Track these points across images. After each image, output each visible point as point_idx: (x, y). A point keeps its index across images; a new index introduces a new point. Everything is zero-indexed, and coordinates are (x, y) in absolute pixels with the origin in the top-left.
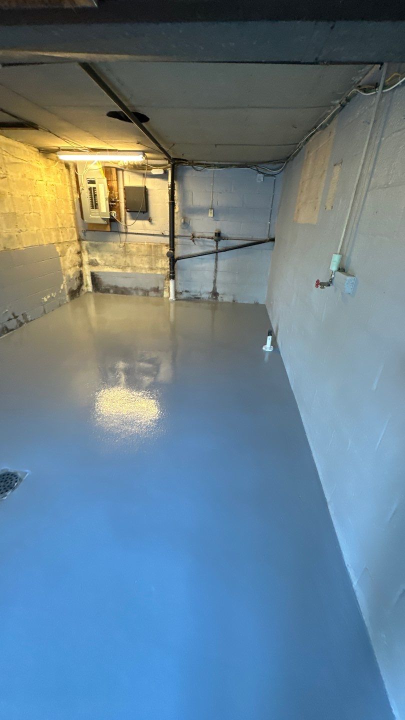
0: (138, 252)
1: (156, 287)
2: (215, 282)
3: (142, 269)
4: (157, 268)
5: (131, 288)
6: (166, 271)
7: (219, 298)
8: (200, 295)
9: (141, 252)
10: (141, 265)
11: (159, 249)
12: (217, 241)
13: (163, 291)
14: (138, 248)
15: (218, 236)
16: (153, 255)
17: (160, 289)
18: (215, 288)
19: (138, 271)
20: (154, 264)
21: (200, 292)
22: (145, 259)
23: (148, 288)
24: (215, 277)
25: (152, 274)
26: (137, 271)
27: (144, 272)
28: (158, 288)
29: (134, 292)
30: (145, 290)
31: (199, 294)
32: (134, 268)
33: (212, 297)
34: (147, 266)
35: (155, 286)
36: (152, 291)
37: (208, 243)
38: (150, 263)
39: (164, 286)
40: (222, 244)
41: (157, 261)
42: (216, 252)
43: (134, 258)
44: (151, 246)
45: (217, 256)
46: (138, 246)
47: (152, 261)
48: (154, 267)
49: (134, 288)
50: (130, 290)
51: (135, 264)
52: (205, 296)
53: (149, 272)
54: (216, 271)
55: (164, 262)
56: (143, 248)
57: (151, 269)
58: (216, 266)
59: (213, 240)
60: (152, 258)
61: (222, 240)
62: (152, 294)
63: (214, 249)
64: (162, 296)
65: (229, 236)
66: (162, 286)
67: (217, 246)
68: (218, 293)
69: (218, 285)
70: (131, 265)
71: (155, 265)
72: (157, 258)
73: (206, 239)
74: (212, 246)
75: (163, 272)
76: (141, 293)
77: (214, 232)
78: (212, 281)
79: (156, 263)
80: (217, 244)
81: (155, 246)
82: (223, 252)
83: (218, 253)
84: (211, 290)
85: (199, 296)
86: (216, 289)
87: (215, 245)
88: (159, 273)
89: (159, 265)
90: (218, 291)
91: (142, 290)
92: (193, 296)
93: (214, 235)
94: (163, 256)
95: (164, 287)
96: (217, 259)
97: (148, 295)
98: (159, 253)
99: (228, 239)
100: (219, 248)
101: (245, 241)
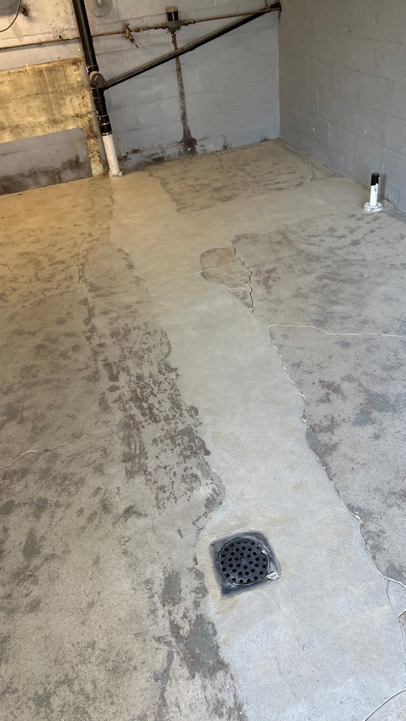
0: (16, 90)
1: (73, 157)
2: (184, 117)
3: (33, 127)
4: (66, 118)
5: (22, 175)
6: (86, 119)
7: (198, 148)
8: (162, 152)
9: (23, 89)
10: (31, 119)
11: (60, 75)
12: (173, 31)
13: (90, 164)
14: (13, 83)
15: (174, 20)
16: (50, 89)
17: (81, 160)
18: (187, 132)
19: (26, 135)
20: (56, 112)
21: (160, 146)
22: (35, 103)
23: (58, 165)
24: (183, 108)
25: (58, 133)
26: (24, 135)
27: (39, 132)
28: (77, 158)
29: (30, 181)
30: (53, 171)
31: (159, 151)
32: (15, 128)
33: (185, 150)
34: (43, 119)
35: (69, 156)
36: (65, 170)
37: (155, 40)
38: (48, 110)
39: (89, 151)
40: (185, 36)
41: (61, 102)
42: (175, 56)
43: (11, 106)
44: (41, 71)
45: (178, 62)
46: (12, 77)
47: (50, 105)
48: (57, 116)
49: (26, 172)
50: (20, 179)
51: (16, 120)
52: (172, 151)
53: (50, 131)
54: (182, 95)
55: (77, 102)
56: (25, 80)
57: (54, 122)
58: (181, 85)
59: (166, 30)
60: (49, 99)
61: (183, 27)
62: (68, 174)
63: (170, 49)
64: (90, 174)
65: (193, 16)
66: (85, 152)
67: (174, 42)
68: (195, 140)
69: (190, 124)
70: (6, 124)
71: (60, 113)
72: (60, 95)
73: (152, 32)
74: (165, 44)
75: (80, 123)
76: (43, 180)
77: (164, 11)
78: (179, 118)
79: (60, 106)
80: (174, 37)
81: (50, 70)
82: (190, 52)
83: (180, 57)
84: (180, 137)
85: (161, 155)
86: (189, 132)
87: (171, 40)
88: (71, 126)
89: (69, 111)
90: (193, 135)
91: (46, 172)
92: (149, 157)
93: (163, 19)
94: (73, 89)
95: (88, 155)
96: (179, 70)
97: (60, 179)
98: (64, 82)
99: (194, 22)
100: (179, 46)
101: (226, 19)
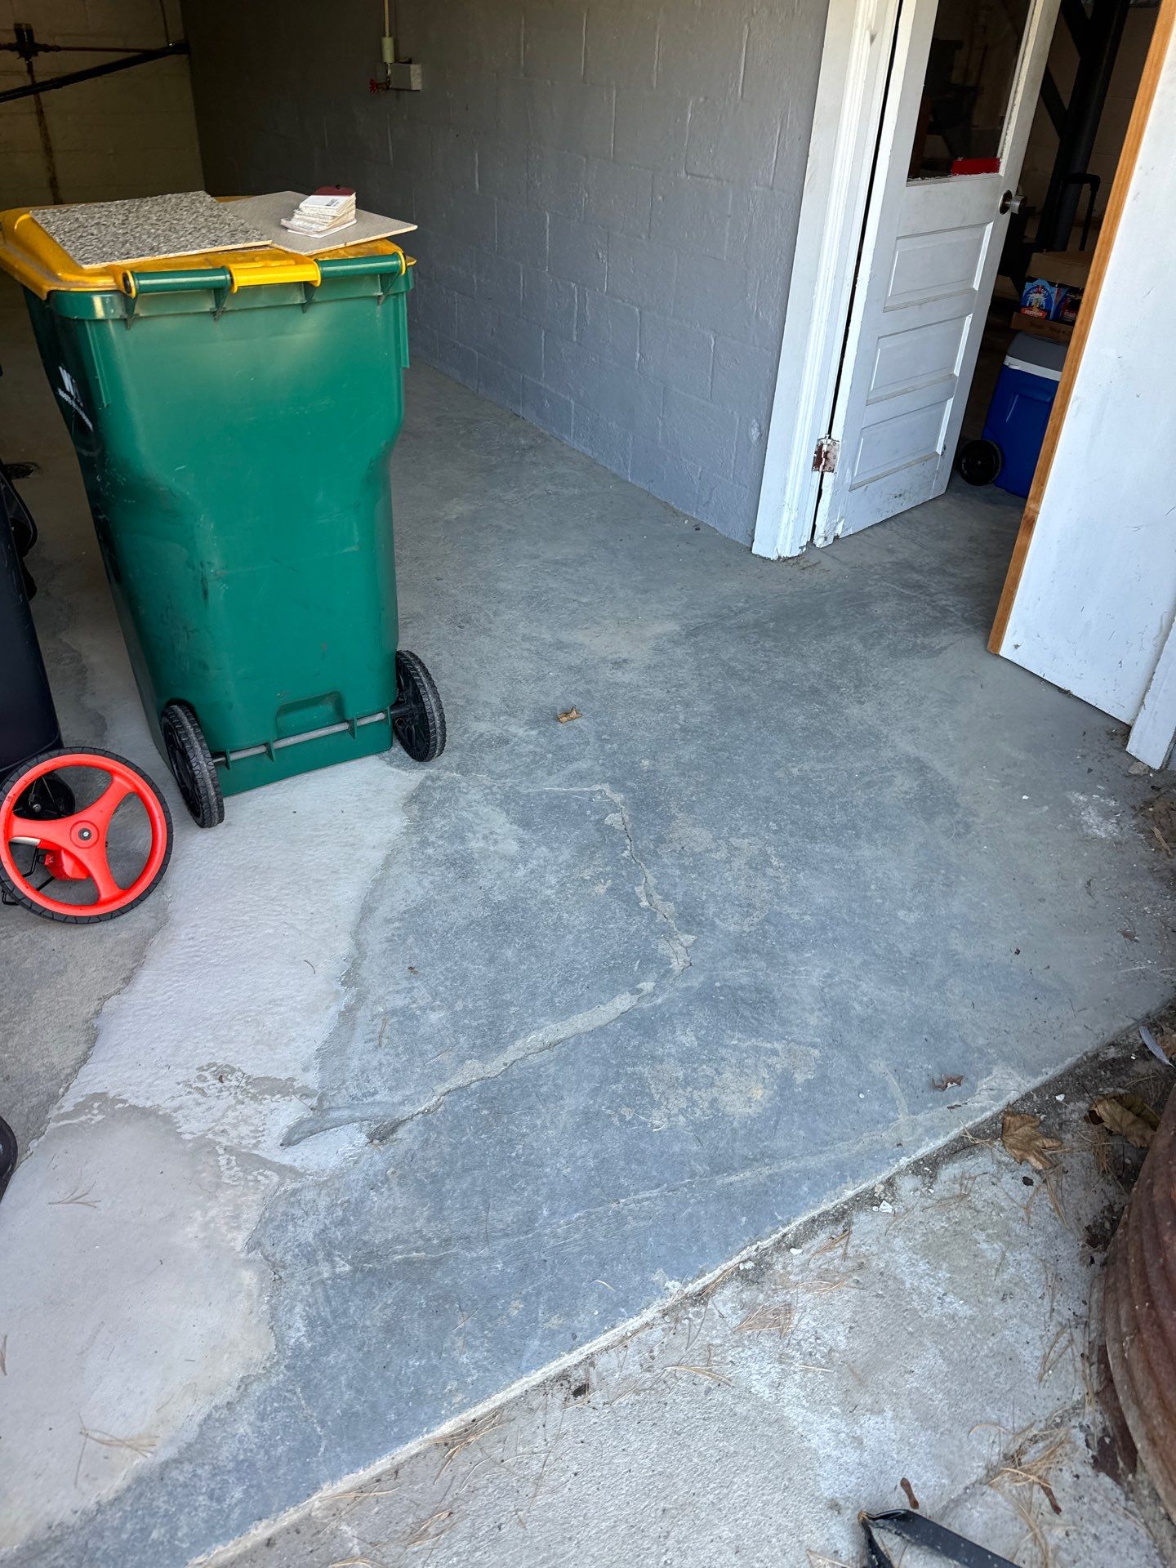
2: (53, 185)
12: (27, 56)
15: (27, 41)
24: (51, 168)
40: (46, 65)
42: (35, 89)
45: (37, 102)
54: (48, 150)
58: (45, 136)
59: (16, 53)
61: (42, 54)
63: (23, 80)
65: (58, 41)
67: (30, 71)
74: (19, 73)
77: (12, 27)
80: (30, 66)
82: (55, 90)
83: (41, 94)
87: (25, 68)
93: (12, 38)
96: (40, 113)
99: (59, 49)
100: (39, 79)
101: (111, 53)
